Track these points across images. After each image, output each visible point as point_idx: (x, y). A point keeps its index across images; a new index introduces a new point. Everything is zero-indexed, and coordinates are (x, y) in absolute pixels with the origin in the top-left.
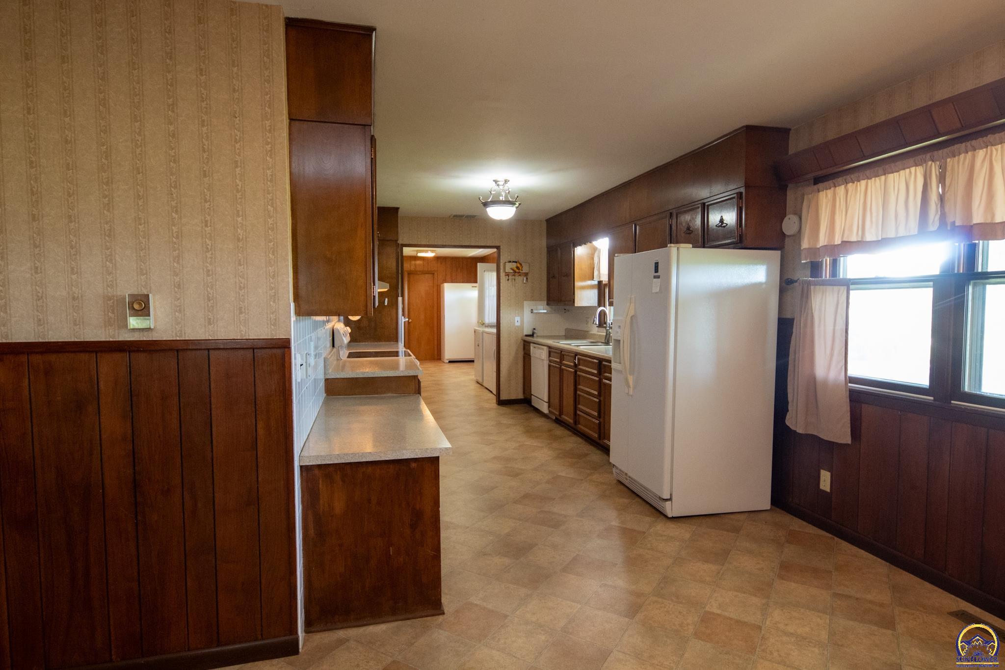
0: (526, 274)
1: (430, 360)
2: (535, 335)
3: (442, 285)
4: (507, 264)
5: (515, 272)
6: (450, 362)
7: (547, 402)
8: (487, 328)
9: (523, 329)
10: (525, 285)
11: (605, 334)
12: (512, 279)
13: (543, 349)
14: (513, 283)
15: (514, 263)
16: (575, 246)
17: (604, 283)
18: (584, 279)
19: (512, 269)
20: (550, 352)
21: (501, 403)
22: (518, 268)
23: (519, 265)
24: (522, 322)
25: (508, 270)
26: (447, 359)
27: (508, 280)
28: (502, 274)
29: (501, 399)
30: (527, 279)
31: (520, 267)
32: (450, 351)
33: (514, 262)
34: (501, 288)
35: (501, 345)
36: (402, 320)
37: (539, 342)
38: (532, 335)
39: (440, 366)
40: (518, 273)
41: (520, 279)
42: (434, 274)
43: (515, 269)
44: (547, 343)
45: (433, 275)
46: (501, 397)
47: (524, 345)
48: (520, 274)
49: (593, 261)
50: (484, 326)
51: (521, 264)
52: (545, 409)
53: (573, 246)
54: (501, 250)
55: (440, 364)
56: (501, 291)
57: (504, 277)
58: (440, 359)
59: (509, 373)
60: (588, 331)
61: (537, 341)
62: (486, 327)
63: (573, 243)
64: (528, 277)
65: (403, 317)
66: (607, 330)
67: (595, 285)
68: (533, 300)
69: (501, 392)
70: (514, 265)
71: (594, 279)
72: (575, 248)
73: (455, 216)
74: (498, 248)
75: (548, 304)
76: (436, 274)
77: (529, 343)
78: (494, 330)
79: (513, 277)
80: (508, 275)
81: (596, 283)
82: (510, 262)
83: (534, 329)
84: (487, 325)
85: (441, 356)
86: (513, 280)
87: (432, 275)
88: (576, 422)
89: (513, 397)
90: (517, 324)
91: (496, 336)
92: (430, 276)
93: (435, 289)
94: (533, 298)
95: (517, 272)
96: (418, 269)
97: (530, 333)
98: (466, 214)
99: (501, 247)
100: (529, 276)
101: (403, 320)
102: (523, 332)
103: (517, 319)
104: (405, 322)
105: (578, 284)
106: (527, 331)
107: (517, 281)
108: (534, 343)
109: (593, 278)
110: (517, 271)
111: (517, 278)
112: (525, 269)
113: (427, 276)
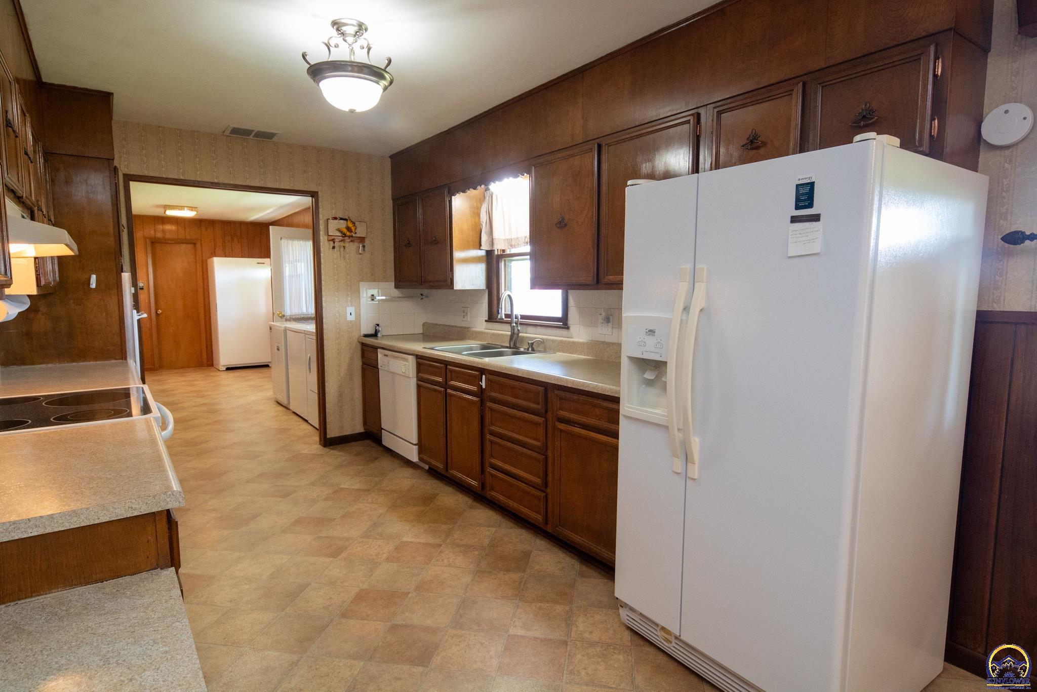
0: (362, 240)
1: (195, 366)
2: (379, 335)
3: (209, 261)
4: (331, 221)
5: (344, 235)
6: (228, 369)
7: (415, 445)
8: (288, 323)
9: (360, 326)
10: (360, 256)
11: (510, 333)
12: (340, 247)
13: (406, 360)
14: (342, 252)
15: (342, 221)
16: (452, 193)
17: (496, 253)
18: (466, 247)
19: (339, 230)
20: (419, 366)
21: (328, 442)
22: (349, 229)
23: (350, 225)
24: (358, 315)
25: (333, 232)
26: (224, 366)
27: (334, 248)
28: (323, 238)
29: (328, 436)
30: (364, 247)
31: (353, 229)
32: (226, 354)
33: (341, 219)
34: (322, 260)
35: (326, 353)
36: (133, 317)
37: (394, 347)
38: (375, 335)
39: (213, 376)
40: (349, 237)
41: (352, 247)
42: (195, 244)
43: (345, 231)
44: (414, 351)
45: (195, 246)
46: (328, 431)
47: (363, 352)
48: (353, 239)
49: (480, 218)
50: (284, 319)
51: (354, 223)
52: (413, 454)
53: (449, 193)
54: (320, 199)
55: (213, 374)
56: (322, 266)
57: (326, 243)
58: (212, 365)
59: (340, 396)
60: (468, 328)
61: (391, 346)
62: (286, 320)
63: (449, 189)
64: (365, 244)
65: (135, 311)
66: (513, 328)
67: (482, 256)
68: (374, 281)
69: (328, 426)
70: (342, 225)
71: (481, 248)
72: (453, 197)
73: (236, 131)
74: (314, 195)
75: (396, 287)
76: (198, 245)
77: (375, 348)
78: (311, 327)
79: (342, 244)
80: (333, 241)
81: (482, 253)
82: (335, 218)
83: (378, 325)
84: (288, 318)
85: (213, 361)
86: (342, 249)
87: (192, 245)
88: (483, 485)
89: (348, 432)
90: (350, 318)
91: (315, 338)
92: (190, 247)
93: (199, 267)
94: (373, 278)
95: (348, 235)
96: (168, 236)
97: (372, 332)
98: (257, 129)
99: (319, 193)
100: (367, 243)
101: (136, 317)
102: (360, 331)
103: (350, 309)
104: (139, 321)
105: (458, 255)
106: (367, 329)
107: (347, 250)
108: (383, 348)
109: (479, 246)
110: (348, 233)
111: (347, 245)
112: (361, 231)
113: (184, 246)
